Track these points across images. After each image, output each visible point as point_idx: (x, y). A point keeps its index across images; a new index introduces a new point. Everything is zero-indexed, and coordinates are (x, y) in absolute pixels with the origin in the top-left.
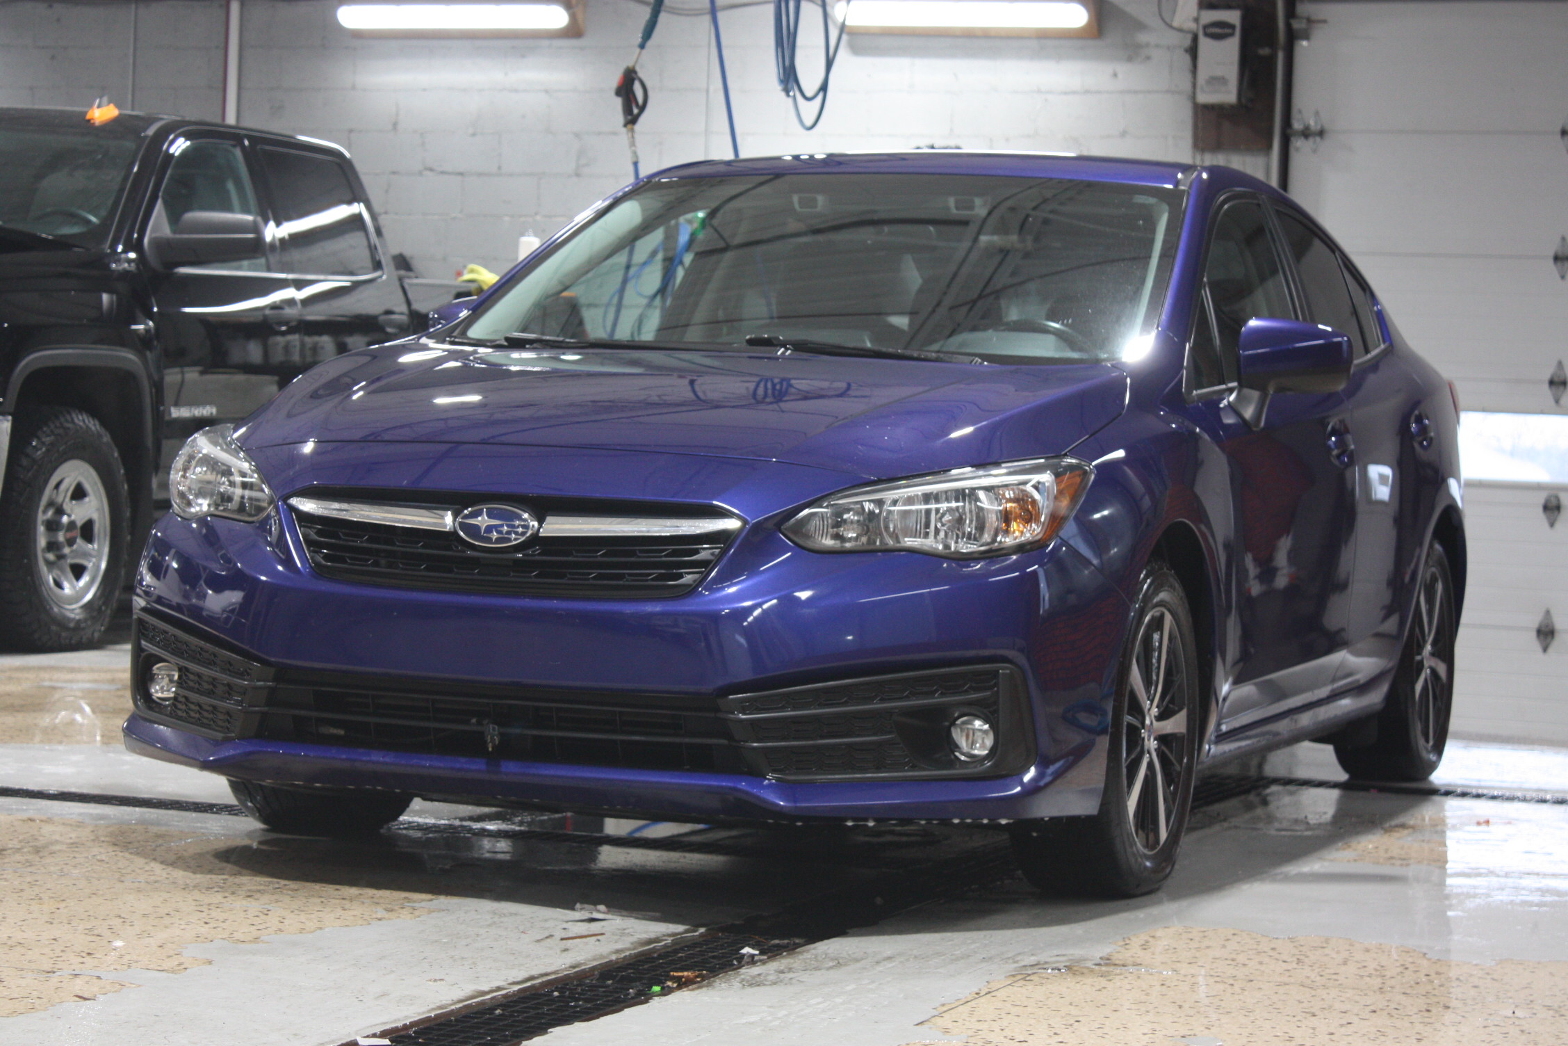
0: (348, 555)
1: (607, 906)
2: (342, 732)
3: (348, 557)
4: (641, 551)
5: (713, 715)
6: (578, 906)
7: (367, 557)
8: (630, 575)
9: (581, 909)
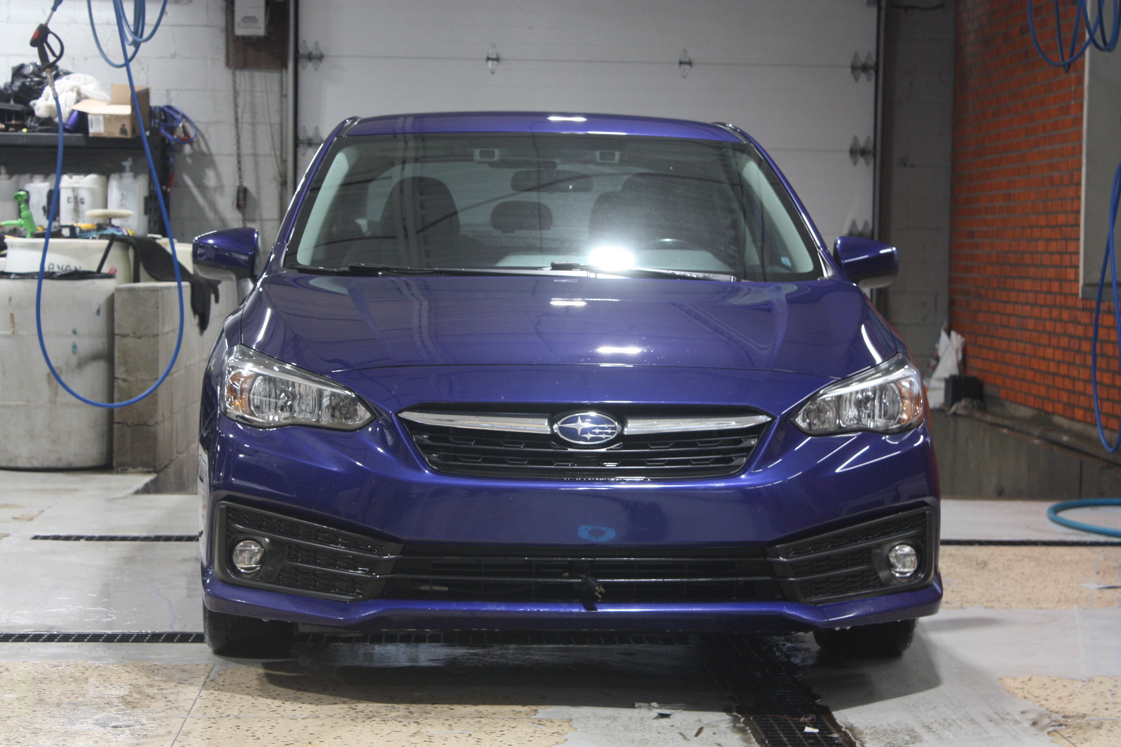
0: (460, 455)
1: (658, 702)
2: (446, 589)
3: (461, 456)
4: (700, 442)
5: (762, 559)
6: (637, 705)
7: (477, 456)
8: (694, 460)
9: (640, 707)
